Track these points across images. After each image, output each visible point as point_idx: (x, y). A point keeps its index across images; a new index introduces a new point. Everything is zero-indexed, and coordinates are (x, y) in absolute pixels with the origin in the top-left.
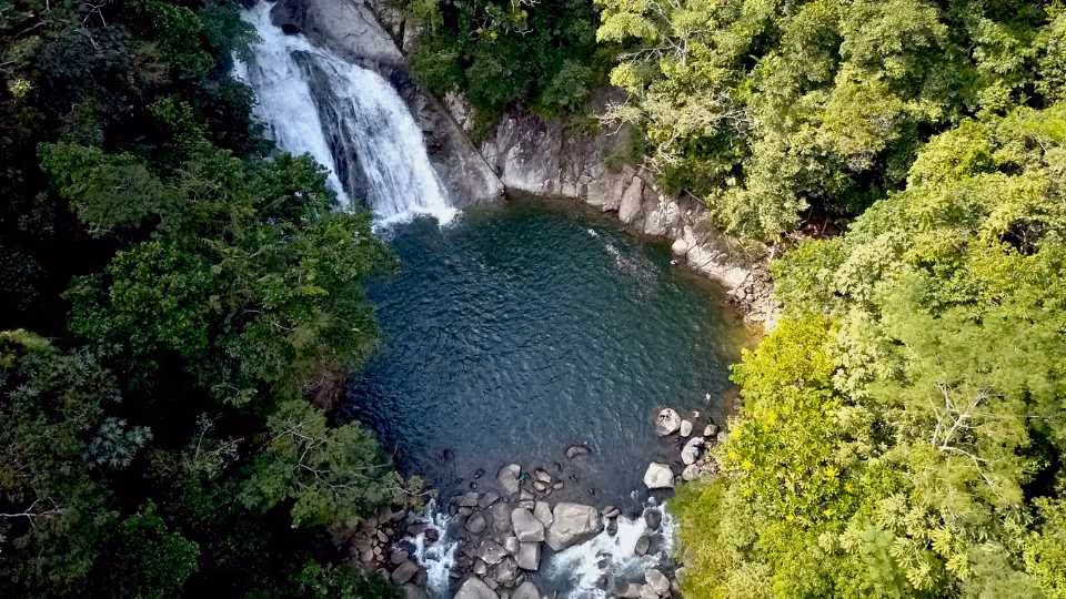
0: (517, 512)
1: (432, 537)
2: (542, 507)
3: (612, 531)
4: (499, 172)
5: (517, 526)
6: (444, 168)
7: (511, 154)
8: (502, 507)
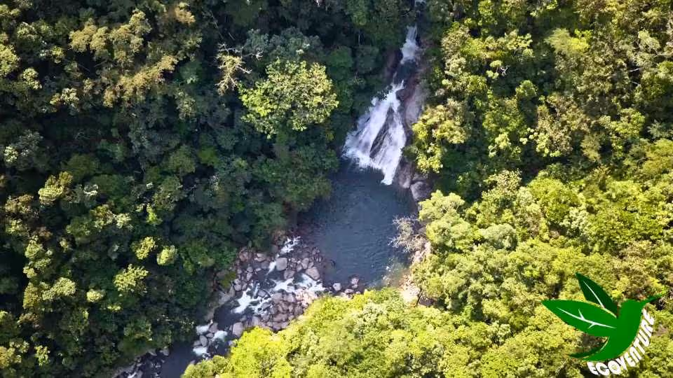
0: (307, 259)
1: (291, 243)
2: (312, 264)
3: (318, 283)
4: (412, 183)
5: (304, 261)
6: (400, 168)
7: (419, 183)
8: (307, 254)
